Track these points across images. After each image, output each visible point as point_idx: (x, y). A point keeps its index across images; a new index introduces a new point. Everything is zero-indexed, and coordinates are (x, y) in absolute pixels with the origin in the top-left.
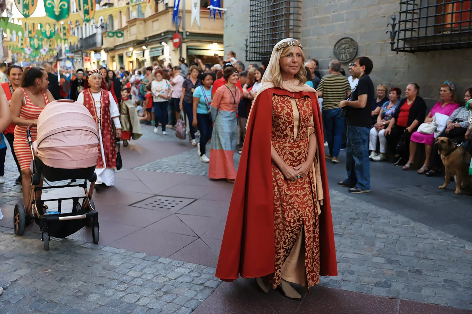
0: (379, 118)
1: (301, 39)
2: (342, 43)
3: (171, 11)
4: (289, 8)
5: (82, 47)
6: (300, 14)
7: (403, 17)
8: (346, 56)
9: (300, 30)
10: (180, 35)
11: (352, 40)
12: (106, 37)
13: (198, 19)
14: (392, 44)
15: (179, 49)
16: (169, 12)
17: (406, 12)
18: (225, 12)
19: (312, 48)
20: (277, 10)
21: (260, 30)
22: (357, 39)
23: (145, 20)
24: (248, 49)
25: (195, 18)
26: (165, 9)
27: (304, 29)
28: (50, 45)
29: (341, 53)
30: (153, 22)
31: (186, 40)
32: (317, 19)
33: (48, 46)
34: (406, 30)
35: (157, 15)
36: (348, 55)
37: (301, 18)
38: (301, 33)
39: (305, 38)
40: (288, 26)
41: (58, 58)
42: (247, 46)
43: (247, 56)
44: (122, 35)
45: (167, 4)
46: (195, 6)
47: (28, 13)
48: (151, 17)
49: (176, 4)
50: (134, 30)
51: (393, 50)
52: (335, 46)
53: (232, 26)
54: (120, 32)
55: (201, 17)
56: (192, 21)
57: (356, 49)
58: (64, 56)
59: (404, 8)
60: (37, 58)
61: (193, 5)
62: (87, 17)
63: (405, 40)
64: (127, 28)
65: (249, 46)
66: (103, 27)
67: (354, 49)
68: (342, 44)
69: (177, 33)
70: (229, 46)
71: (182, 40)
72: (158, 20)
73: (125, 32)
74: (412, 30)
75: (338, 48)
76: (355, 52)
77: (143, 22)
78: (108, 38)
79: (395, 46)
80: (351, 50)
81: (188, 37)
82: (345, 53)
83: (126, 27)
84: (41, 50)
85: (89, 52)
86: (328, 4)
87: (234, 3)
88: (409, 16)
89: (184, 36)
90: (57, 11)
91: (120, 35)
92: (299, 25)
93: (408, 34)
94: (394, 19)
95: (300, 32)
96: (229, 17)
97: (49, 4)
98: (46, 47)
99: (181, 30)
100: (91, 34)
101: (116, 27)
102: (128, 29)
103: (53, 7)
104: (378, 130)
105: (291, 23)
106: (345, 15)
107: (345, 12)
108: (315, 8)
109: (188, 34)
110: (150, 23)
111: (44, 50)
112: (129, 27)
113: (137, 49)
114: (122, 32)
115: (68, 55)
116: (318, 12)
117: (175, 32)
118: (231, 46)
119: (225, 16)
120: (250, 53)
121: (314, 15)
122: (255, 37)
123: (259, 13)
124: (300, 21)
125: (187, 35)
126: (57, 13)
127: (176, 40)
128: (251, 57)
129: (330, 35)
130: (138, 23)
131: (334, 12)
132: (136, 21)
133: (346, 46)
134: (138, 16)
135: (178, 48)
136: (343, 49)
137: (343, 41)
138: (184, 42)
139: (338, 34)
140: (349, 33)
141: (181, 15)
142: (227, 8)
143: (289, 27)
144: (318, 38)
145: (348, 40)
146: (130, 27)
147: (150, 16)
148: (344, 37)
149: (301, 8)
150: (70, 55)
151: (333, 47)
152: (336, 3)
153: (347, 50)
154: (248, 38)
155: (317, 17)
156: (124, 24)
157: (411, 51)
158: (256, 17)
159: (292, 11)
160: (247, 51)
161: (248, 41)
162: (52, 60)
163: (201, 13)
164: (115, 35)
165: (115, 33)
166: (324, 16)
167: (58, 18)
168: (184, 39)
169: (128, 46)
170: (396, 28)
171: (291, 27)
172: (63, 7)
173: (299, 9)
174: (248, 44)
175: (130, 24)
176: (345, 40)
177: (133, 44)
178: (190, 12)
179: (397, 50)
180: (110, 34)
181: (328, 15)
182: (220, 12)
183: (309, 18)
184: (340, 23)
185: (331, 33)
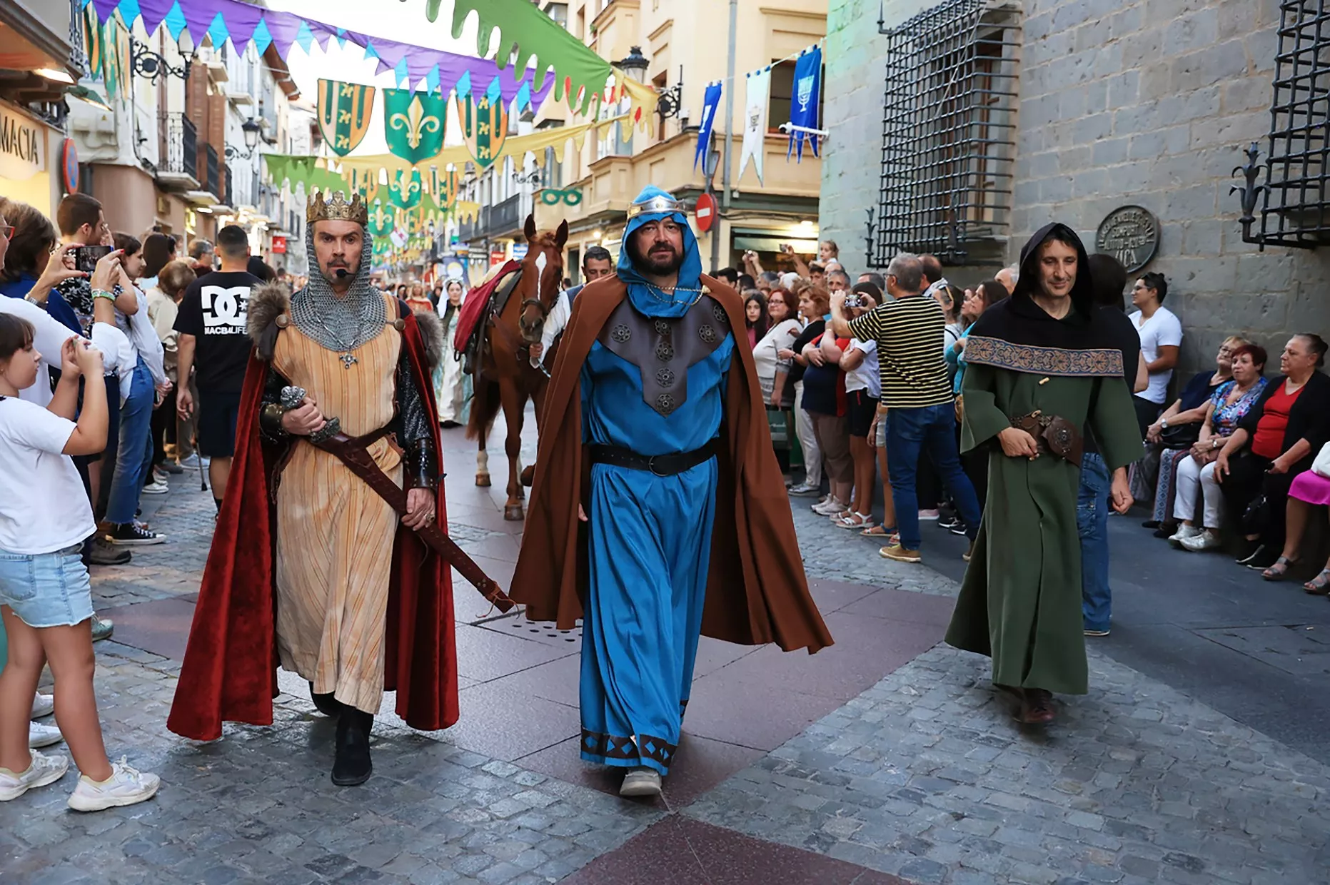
0: (1205, 430)
1: (1013, 210)
2: (1119, 220)
3: (695, 137)
4: (987, 126)
5: (485, 228)
6: (1013, 144)
7: (1280, 149)
8: (1129, 255)
9: (1011, 186)
10: (713, 199)
11: (1145, 212)
12: (540, 203)
13: (758, 157)
14: (1247, 223)
15: (710, 233)
16: (689, 138)
17: (1290, 135)
18: (826, 139)
20: (949, 132)
21: (905, 186)
22: (1160, 212)
23: (633, 162)
24: (875, 235)
25: (752, 155)
26: (680, 131)
27: (1020, 182)
28: (412, 225)
29: (1116, 249)
30: (651, 164)
31: (730, 212)
32: (1056, 155)
33: (407, 225)
34: (1286, 185)
35: (663, 146)
36: (1132, 252)
37: (1013, 154)
38: (1013, 194)
39: (1022, 207)
40: (982, 173)
41: (434, 257)
42: (871, 228)
43: (869, 255)
44: (580, 197)
45: (685, 120)
46: (754, 124)
47: (348, 144)
48: (649, 153)
49: (705, 119)
50: (604, 184)
51: (1247, 239)
52: (1100, 228)
53: (840, 175)
54: (576, 192)
55: (765, 153)
56: (744, 161)
57: (1155, 236)
58: (447, 253)
59: (1283, 122)
60: (387, 254)
61: (748, 122)
62: (485, 152)
63: (1284, 211)
64: (591, 182)
65: (876, 228)
66: (536, 179)
67: (1150, 237)
68: (1119, 224)
69: (707, 193)
70: (831, 227)
71: (719, 211)
72: (663, 159)
73: (586, 192)
74: (1303, 184)
75: (1106, 235)
76: (1154, 245)
77: (628, 167)
78: (545, 206)
79: (1255, 230)
80: (1143, 239)
81: (736, 204)
82: (1126, 247)
83: (588, 180)
84: (394, 236)
85: (503, 240)
86: (1085, 116)
87: (849, 115)
88: (1298, 147)
89: (727, 202)
90: (414, 139)
91: (572, 199)
92: (1007, 173)
93: (1293, 197)
94: (1253, 155)
95: (1010, 192)
96: (833, 152)
97: (398, 122)
98: (404, 229)
99: (718, 186)
100: (509, 196)
101: (567, 180)
102: (592, 185)
103: (405, 129)
104: (1200, 463)
105: (992, 167)
106: (1130, 145)
107: (1129, 136)
108: (1050, 125)
109: (736, 195)
110: (643, 166)
111: (401, 236)
112: (593, 178)
113: (610, 235)
114: (579, 191)
115: (454, 247)
116: (1057, 138)
117: (703, 191)
118: (837, 228)
119: (824, 150)
120: (879, 246)
121: (1049, 146)
122: (892, 203)
123: (905, 140)
124: (1012, 160)
125: (733, 199)
126: (413, 145)
127: (704, 212)
128: (881, 257)
129: (1089, 198)
130: (614, 167)
131: (1101, 137)
132: (609, 164)
133: (1129, 230)
134: (617, 152)
135: (707, 232)
136: (1121, 237)
137: (1121, 215)
138: (725, 217)
139: (1109, 197)
140: (1136, 192)
141: (719, 146)
142: (830, 128)
143: (984, 180)
144: (1055, 208)
145: (1134, 212)
146: (596, 178)
147: (644, 151)
148: (1125, 204)
149: (1014, 127)
150: (460, 248)
151: (1095, 231)
152: (1107, 111)
153: (1131, 239)
154: (877, 207)
155: (1055, 150)
156: (586, 172)
157: (1300, 244)
158: (896, 150)
159: (994, 134)
160: (870, 241)
161: (876, 215)
162: (422, 261)
163: (767, 141)
164: (562, 197)
165: (561, 195)
166: (1072, 148)
167: (416, 156)
168: (724, 209)
169: (590, 227)
170: (1260, 180)
171: (989, 179)
172: (428, 127)
173: (1010, 129)
174: (875, 221)
175: (595, 170)
176: (1126, 212)
177: (603, 221)
178: (739, 139)
179: (1262, 240)
180: (550, 197)
181: (1086, 146)
182: (814, 138)
183: (1034, 154)
184: (1116, 166)
185: (1090, 193)
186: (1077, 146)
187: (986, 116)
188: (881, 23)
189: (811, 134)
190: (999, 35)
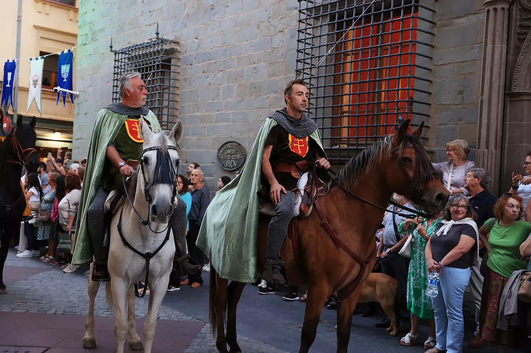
2: (228, 147)
6: (177, 109)
8: (233, 162)
11: (239, 144)
13: (38, 100)
18: (77, 96)
19: (191, 150)
22: (245, 145)
25: (34, 99)
29: (227, 159)
32: (198, 116)
36: (234, 161)
37: (177, 113)
52: (219, 150)
53: (85, 114)
55: (42, 98)
56: (29, 102)
57: (244, 155)
61: (31, 83)
67: (242, 155)
68: (227, 149)
70: (80, 139)
75: (222, 153)
76: (243, 159)
80: (238, 156)
82: (231, 159)
86: (211, 101)
87: (90, 86)
96: (81, 103)
106: (232, 115)
107: (231, 112)
108: (195, 103)
116: (198, 109)
118: (84, 139)
119: (76, 101)
121: (194, 112)
124: (177, 116)
129: (213, 136)
131: (218, 111)
133: (232, 152)
136: (229, 154)
137: (228, 145)
139: (223, 137)
140: (235, 136)
142: (79, 91)
144: (198, 139)
145: (234, 144)
148: (230, 141)
149: (177, 102)
151: (217, 151)
152: (221, 100)
153: (233, 156)
155: (197, 114)
159: (165, 103)
163: (43, 92)
166: (205, 114)
176: (231, 144)
178: (27, 90)
181: (211, 114)
182: (71, 95)
183: (188, 115)
184: (225, 124)
185: (214, 134)
186: (208, 114)
187: (161, 95)
188: (111, 47)
189: (70, 93)
190: (169, 61)
